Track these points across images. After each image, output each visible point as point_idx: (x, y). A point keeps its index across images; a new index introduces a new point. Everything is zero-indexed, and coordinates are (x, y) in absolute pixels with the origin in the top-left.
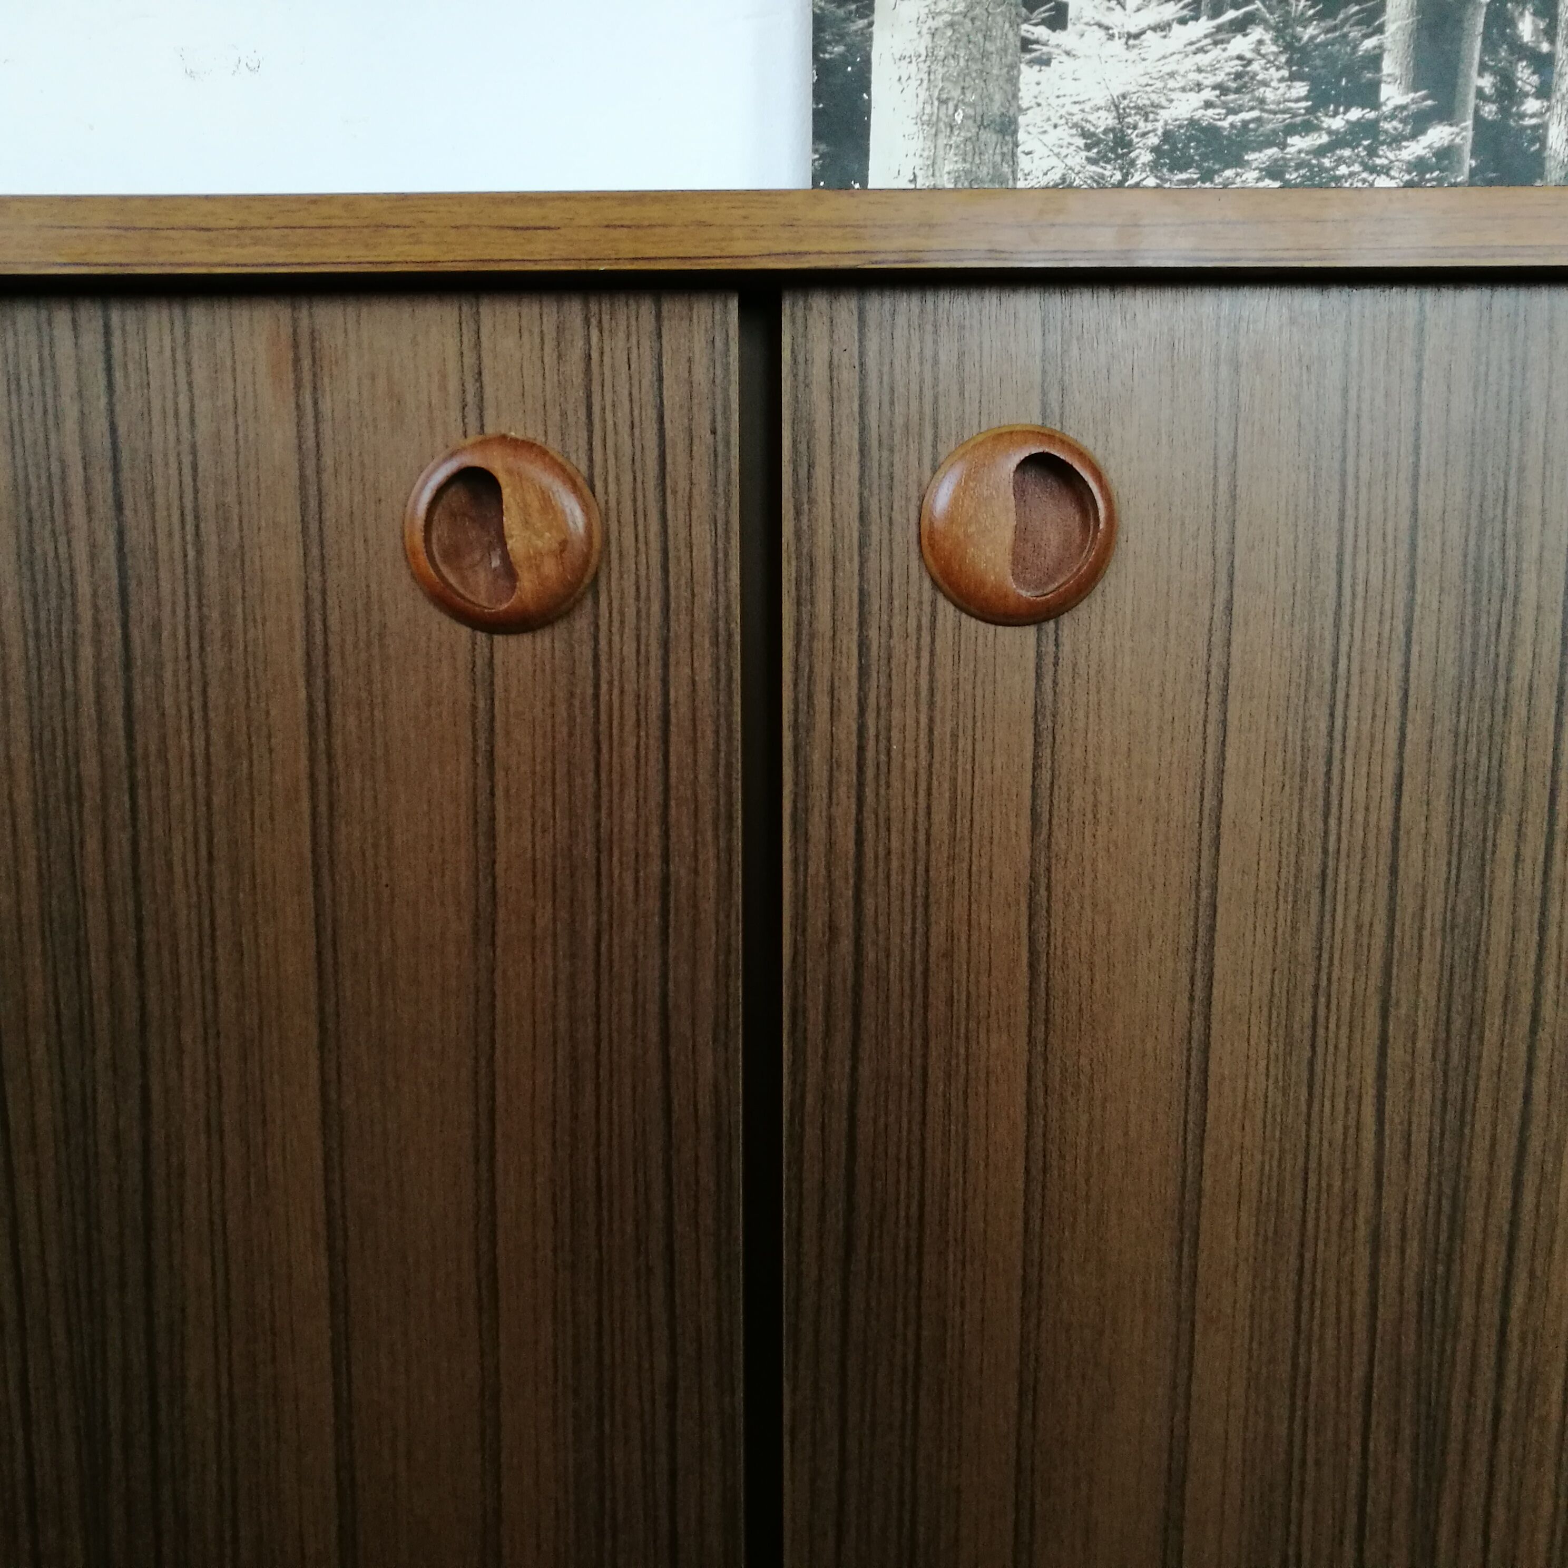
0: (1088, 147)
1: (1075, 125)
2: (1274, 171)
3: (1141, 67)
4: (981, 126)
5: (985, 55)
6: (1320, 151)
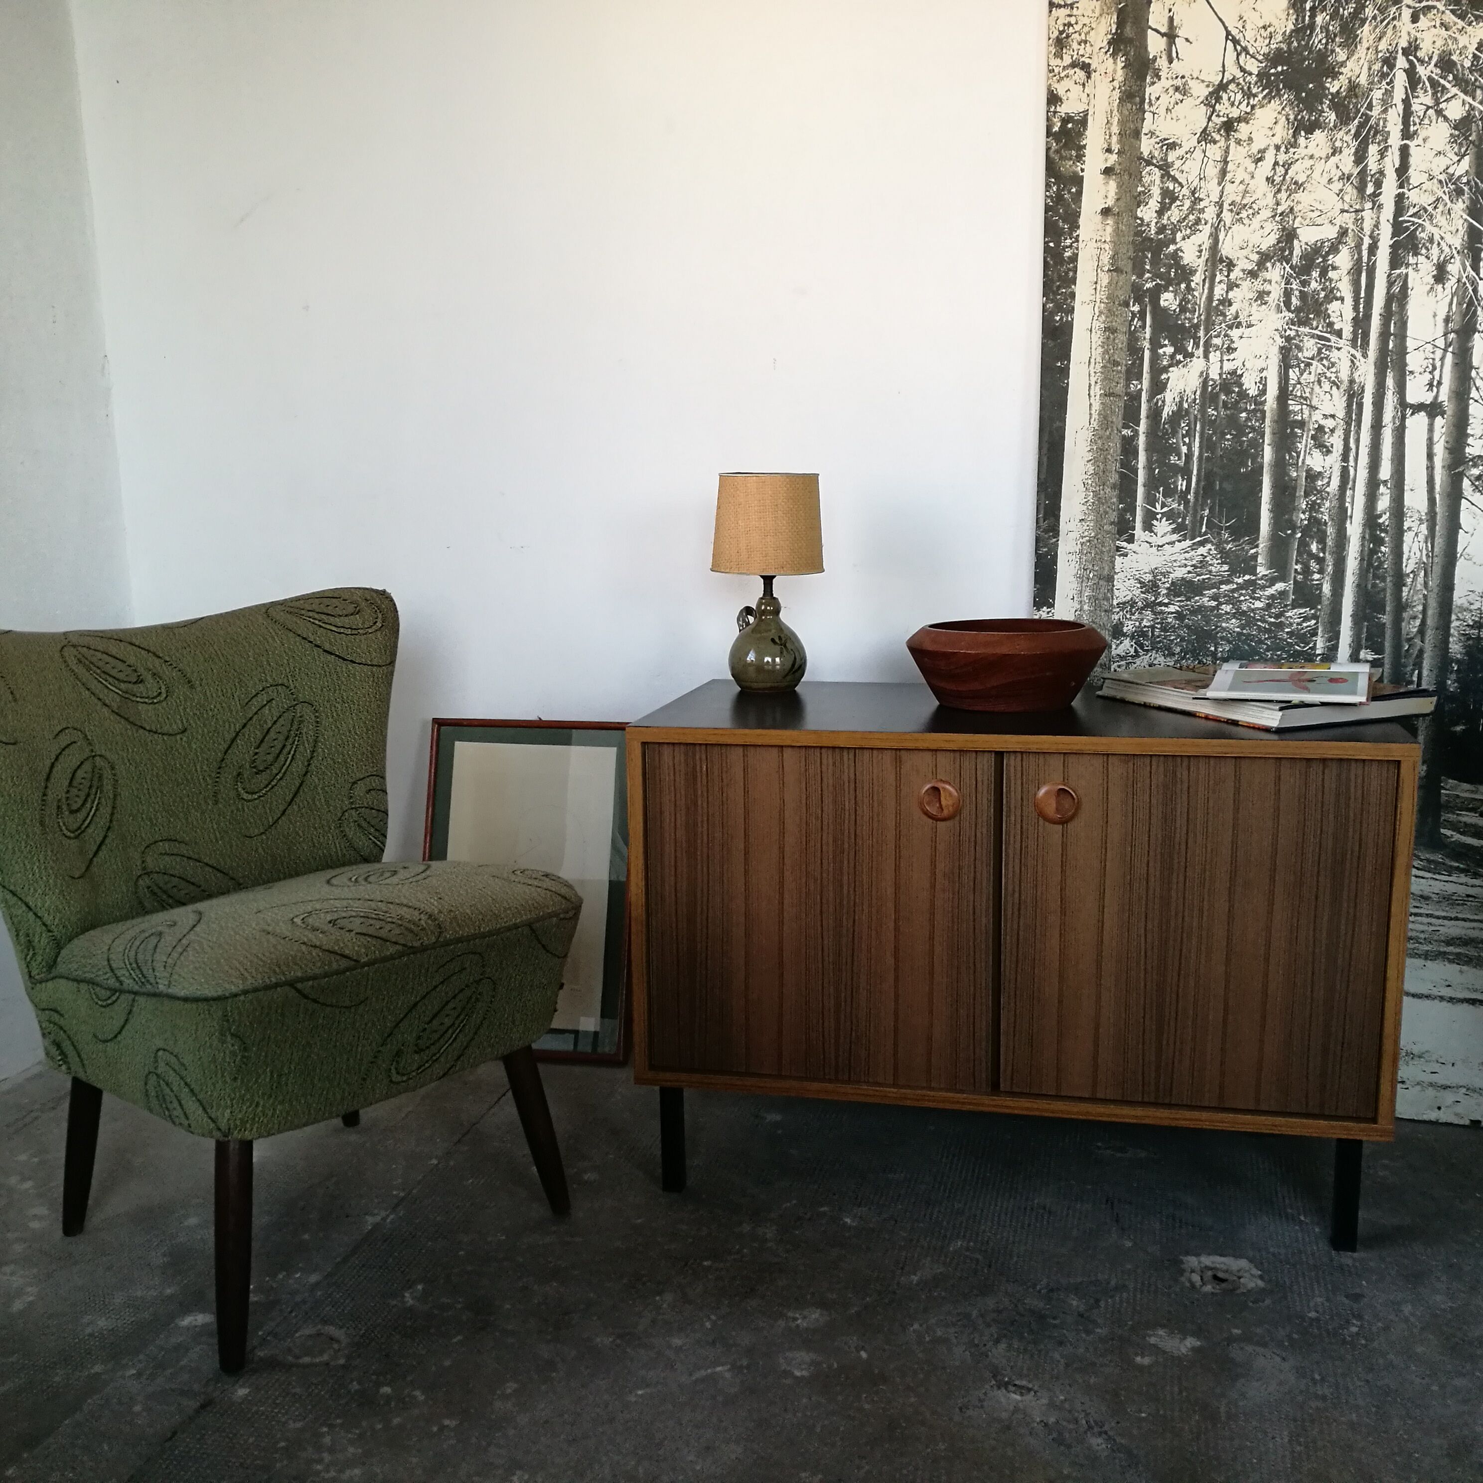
0: (1141, 588)
1: (1137, 579)
2: (1214, 598)
3: (1163, 558)
4: (1100, 579)
5: (1102, 552)
6: (1233, 591)
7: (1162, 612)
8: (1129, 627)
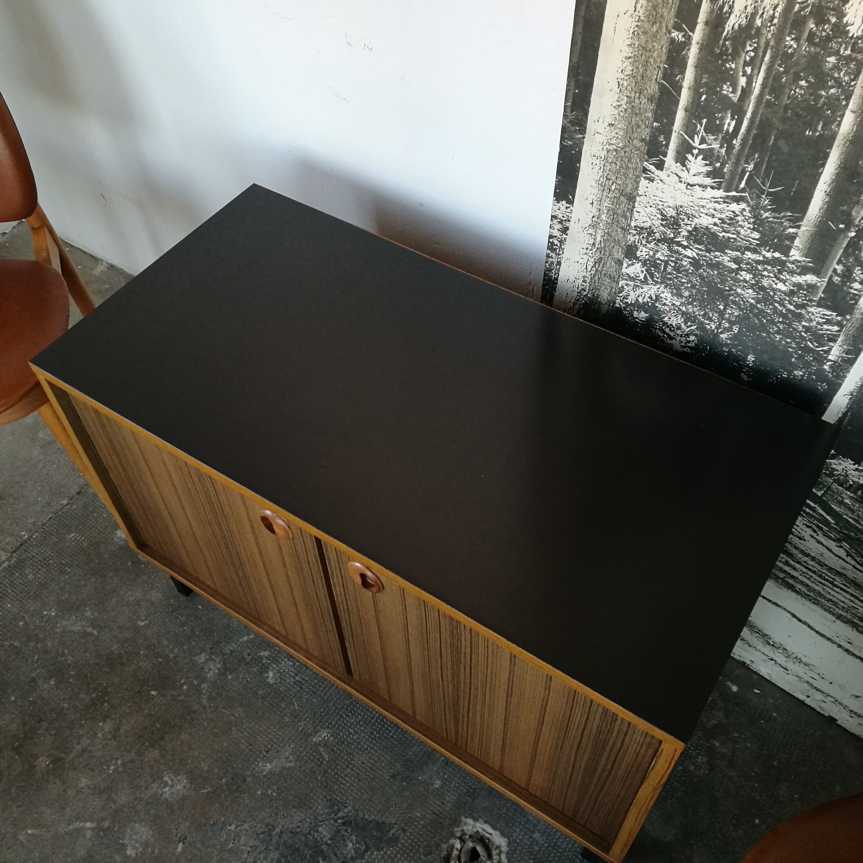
0: (662, 220)
1: (659, 209)
2: (736, 261)
3: (691, 199)
4: (621, 194)
5: (627, 168)
6: (758, 262)
7: (677, 252)
8: (643, 252)
